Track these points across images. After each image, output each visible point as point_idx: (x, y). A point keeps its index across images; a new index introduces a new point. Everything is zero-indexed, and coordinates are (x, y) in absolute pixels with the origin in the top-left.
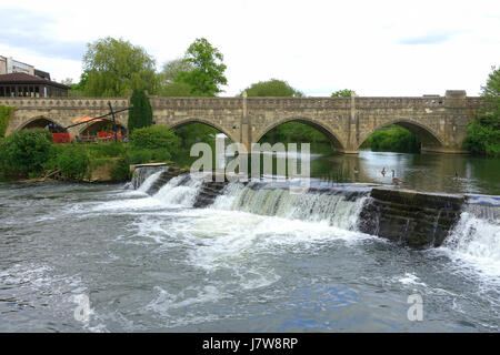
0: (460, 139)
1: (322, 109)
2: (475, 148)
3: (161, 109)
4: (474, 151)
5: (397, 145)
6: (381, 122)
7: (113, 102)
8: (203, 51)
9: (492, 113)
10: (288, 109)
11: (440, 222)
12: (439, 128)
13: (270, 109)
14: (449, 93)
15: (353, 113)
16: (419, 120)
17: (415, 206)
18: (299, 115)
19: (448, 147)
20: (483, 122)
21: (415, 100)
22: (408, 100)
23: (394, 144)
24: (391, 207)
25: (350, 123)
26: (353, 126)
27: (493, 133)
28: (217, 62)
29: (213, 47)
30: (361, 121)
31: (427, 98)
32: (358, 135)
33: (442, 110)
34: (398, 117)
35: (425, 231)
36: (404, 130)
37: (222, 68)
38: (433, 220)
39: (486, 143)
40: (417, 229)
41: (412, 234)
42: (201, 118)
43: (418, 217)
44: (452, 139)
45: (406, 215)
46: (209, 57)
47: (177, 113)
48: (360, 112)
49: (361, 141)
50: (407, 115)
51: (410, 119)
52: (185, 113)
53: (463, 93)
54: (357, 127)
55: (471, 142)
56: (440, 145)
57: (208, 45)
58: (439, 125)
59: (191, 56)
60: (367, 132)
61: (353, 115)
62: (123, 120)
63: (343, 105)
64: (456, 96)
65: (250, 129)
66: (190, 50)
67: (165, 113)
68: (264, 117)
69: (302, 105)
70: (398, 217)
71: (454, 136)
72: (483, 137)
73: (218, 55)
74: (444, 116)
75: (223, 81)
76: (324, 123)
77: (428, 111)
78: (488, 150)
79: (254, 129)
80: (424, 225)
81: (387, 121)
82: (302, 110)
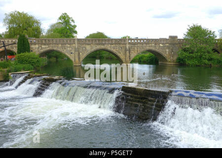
0: (175, 58)
1: (113, 44)
2: (181, 62)
3: (35, 44)
4: (181, 63)
5: (149, 61)
6: (140, 50)
7: (6, 41)
8: (65, 19)
9: (188, 46)
10: (97, 44)
11: (156, 106)
12: (166, 53)
13: (88, 44)
14: (170, 37)
15: (128, 46)
16: (157, 49)
17: (143, 96)
18: (102, 47)
19: (170, 62)
20: (185, 50)
21: (156, 40)
22: (153, 40)
23: (147, 60)
24: (131, 97)
25: (126, 51)
26: (128, 52)
27: (189, 55)
28: (72, 24)
29: (70, 17)
30: (131, 50)
31: (161, 40)
32: (130, 56)
33: (167, 45)
34: (148, 48)
35: (148, 112)
36: (152, 54)
37: (75, 26)
38: (152, 105)
39: (186, 60)
40: (144, 110)
41: (141, 113)
42: (55, 49)
43: (144, 103)
44: (172, 58)
45: (139, 102)
46: (69, 22)
47: (43, 46)
48: (131, 45)
49: (131, 59)
50: (152, 47)
51: (153, 49)
52: (47, 46)
53: (176, 37)
54: (129, 53)
55: (179, 59)
56: (167, 61)
57: (68, 16)
58: (166, 52)
59: (60, 21)
60: (133, 55)
61: (127, 47)
62: (15, 50)
63: (123, 43)
64: (173, 38)
65: (79, 54)
66: (60, 18)
67: (37, 46)
68: (86, 48)
69: (104, 42)
70: (134, 103)
71: (173, 56)
72: (185, 57)
73: (73, 21)
74: (168, 47)
75: (76, 32)
76: (114, 51)
77: (161, 45)
78: (187, 63)
79: (81, 54)
80: (148, 107)
81: (143, 50)
82: (104, 44)
